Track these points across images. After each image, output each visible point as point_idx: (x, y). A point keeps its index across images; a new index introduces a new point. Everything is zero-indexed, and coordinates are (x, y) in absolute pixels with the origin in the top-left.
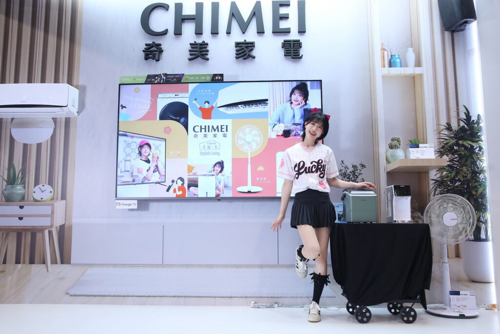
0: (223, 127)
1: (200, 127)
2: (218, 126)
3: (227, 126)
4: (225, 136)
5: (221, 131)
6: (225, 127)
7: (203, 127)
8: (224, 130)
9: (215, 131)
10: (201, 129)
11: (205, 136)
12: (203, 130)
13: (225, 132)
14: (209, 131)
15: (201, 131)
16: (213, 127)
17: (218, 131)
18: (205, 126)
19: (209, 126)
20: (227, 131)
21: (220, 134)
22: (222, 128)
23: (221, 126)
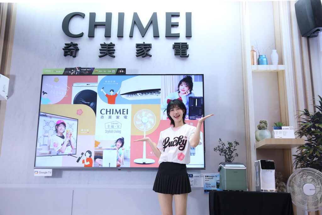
0: (124, 110)
1: (106, 110)
2: (120, 110)
3: (127, 110)
4: (126, 117)
5: (123, 114)
6: (126, 111)
7: (108, 110)
8: (125, 113)
9: (118, 113)
10: (107, 111)
11: (110, 117)
12: (108, 113)
13: (126, 115)
14: (113, 114)
15: (107, 114)
16: (116, 110)
17: (120, 114)
18: (110, 110)
19: (113, 110)
20: (127, 114)
21: (122, 116)
22: (123, 112)
23: (123, 110)
